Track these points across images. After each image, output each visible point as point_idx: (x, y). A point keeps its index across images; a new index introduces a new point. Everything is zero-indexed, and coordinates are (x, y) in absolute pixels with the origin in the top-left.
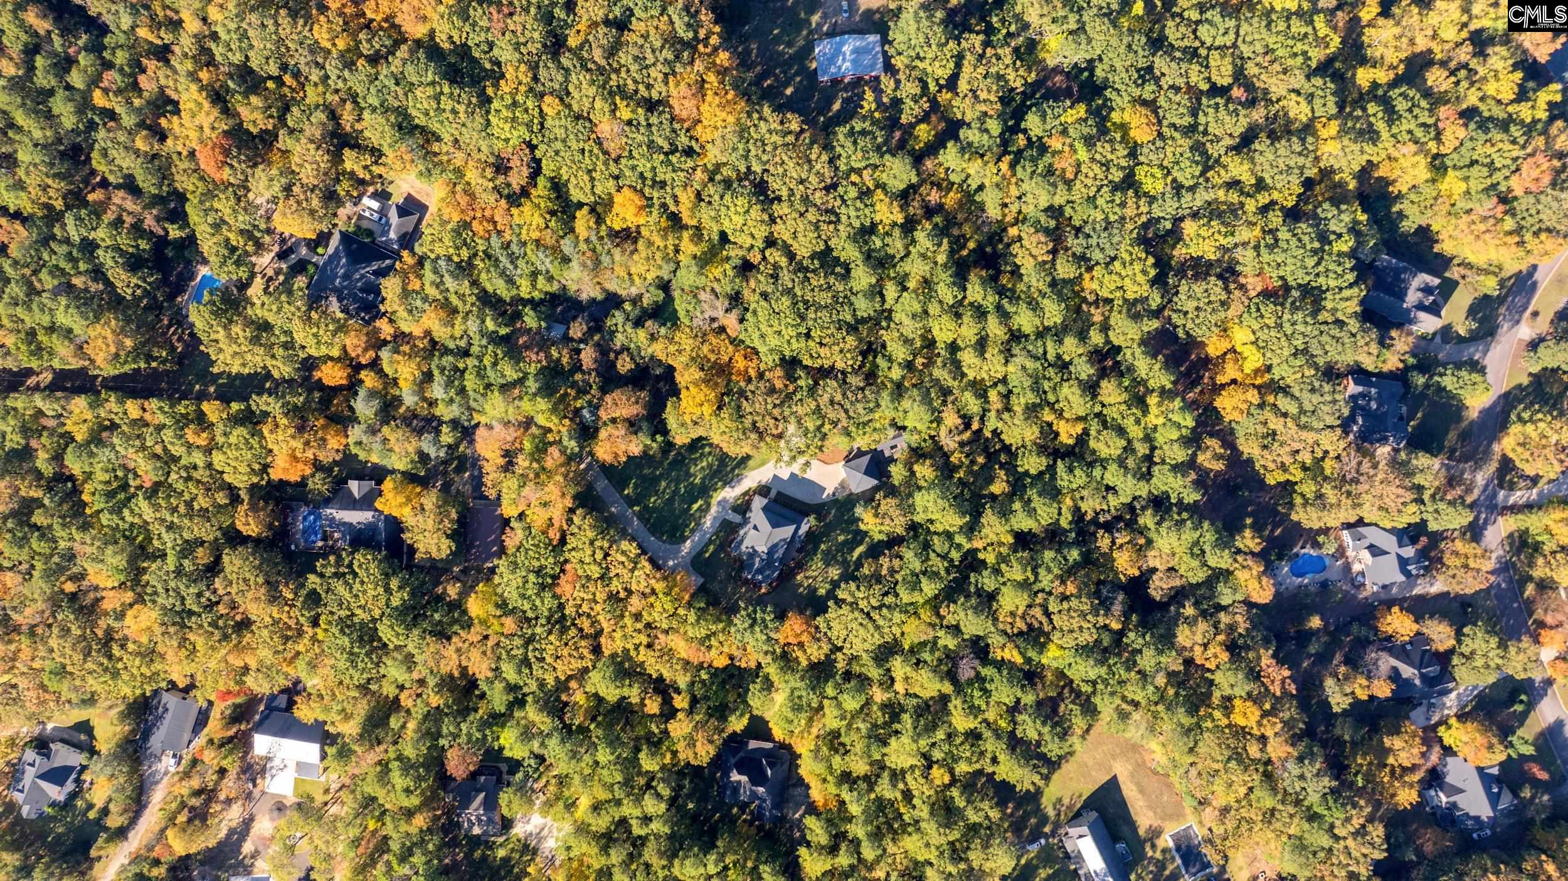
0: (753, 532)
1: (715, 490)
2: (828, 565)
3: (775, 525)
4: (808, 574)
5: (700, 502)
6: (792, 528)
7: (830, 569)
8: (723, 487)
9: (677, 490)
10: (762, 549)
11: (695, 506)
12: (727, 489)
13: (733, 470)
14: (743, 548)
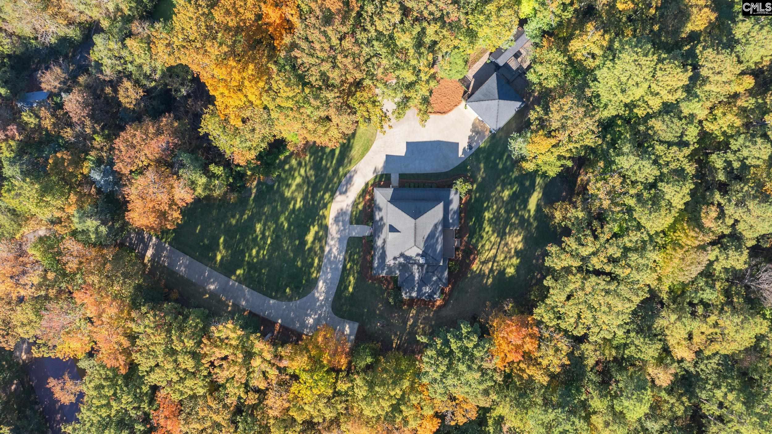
0: (392, 235)
1: (325, 206)
2: (502, 235)
3: (416, 214)
4: (483, 257)
5: (314, 229)
6: (440, 208)
7: (509, 239)
8: (332, 197)
9: (279, 227)
10: (414, 252)
11: (310, 238)
12: (339, 198)
13: (336, 171)
14: (390, 261)
